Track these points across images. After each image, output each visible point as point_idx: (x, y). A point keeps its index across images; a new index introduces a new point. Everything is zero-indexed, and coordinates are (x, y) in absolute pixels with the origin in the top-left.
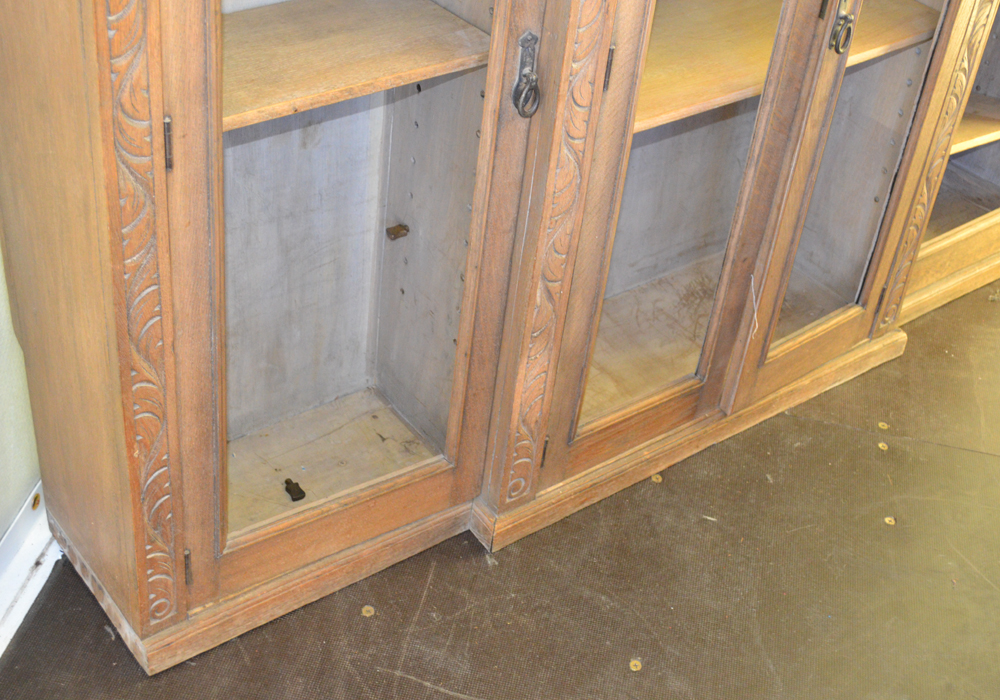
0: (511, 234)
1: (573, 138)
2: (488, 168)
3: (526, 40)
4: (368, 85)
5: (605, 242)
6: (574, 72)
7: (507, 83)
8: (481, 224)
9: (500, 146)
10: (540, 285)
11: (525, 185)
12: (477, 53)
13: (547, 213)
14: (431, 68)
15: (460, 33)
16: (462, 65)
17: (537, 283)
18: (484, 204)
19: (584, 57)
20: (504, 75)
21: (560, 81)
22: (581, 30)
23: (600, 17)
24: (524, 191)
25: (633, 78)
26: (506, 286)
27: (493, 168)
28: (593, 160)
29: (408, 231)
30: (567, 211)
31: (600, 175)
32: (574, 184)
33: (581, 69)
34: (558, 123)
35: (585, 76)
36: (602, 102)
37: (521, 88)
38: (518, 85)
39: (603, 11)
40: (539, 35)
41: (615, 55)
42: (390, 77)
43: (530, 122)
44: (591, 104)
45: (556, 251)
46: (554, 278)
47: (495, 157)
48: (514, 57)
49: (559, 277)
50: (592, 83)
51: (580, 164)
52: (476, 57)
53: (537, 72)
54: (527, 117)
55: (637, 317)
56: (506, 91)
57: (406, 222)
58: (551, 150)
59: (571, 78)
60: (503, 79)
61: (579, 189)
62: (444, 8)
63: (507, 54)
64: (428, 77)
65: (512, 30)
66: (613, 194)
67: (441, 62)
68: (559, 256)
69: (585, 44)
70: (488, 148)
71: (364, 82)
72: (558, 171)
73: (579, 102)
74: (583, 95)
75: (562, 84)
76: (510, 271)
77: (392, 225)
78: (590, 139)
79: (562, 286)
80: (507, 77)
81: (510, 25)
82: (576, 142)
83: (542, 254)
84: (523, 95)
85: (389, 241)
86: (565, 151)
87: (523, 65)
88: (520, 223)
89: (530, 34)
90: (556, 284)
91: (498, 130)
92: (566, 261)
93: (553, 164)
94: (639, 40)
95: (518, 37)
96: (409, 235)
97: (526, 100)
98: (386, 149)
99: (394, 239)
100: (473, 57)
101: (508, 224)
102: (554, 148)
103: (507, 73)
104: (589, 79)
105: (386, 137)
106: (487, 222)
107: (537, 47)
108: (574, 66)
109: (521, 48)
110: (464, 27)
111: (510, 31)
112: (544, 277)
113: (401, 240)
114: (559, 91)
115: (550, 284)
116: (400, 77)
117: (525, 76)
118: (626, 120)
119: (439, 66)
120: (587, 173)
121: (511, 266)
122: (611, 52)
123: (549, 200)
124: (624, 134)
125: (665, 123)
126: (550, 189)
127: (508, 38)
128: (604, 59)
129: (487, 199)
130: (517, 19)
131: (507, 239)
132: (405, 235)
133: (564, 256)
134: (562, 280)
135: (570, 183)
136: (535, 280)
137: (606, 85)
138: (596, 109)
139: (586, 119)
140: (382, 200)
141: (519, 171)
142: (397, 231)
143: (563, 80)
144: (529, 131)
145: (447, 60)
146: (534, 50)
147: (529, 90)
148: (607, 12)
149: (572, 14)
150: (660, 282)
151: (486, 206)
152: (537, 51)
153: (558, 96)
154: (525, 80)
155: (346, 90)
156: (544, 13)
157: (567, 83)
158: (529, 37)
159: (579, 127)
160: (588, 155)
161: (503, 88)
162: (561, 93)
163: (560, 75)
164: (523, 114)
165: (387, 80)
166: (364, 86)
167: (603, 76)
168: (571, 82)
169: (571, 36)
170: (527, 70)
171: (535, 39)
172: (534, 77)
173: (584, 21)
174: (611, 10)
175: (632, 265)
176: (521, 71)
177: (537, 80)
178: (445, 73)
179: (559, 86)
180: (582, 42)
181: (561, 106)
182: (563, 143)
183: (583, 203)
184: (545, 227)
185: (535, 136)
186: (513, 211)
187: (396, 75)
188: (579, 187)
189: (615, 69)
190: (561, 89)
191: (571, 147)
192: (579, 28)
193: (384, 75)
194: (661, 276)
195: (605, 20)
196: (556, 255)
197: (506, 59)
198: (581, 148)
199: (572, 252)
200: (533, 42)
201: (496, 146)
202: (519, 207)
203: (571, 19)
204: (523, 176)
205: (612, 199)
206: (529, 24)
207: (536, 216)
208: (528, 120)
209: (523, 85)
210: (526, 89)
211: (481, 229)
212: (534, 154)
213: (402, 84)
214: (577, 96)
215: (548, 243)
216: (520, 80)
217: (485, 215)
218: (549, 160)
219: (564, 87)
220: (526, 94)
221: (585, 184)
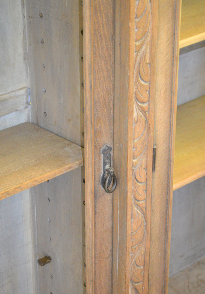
0: (110, 259)
1: (138, 201)
2: (92, 224)
3: (105, 150)
4: (17, 188)
5: (165, 256)
6: (135, 164)
7: (97, 175)
8: (92, 256)
9: (97, 211)
10: (130, 286)
11: (114, 231)
12: (78, 160)
13: (129, 245)
14: (52, 173)
15: (67, 149)
16: (70, 168)
17: (128, 286)
18: (92, 245)
19: (139, 154)
20: (95, 171)
21: (127, 170)
22: (135, 141)
23: (145, 132)
24: (114, 233)
25: (169, 161)
26: (110, 288)
27: (95, 224)
28: (152, 211)
29: (51, 259)
30: (141, 242)
31: (157, 219)
32: (142, 226)
33: (138, 161)
34: (129, 194)
35: (141, 166)
36: (153, 178)
37: (105, 177)
38: (103, 176)
39: (147, 128)
40: (112, 146)
41: (156, 151)
42: (29, 182)
43: (113, 195)
44: (147, 180)
45: (137, 265)
46: (138, 281)
47: (95, 217)
48: (99, 161)
49: (141, 279)
50: (146, 169)
51: (145, 215)
52: (78, 162)
53: (114, 167)
54: (111, 193)
55: (188, 286)
56: (97, 180)
57: (49, 255)
58: (127, 209)
59: (133, 168)
60: (95, 173)
61: (146, 228)
62: (57, 135)
63: (95, 159)
64: (52, 178)
65: (96, 146)
66: (166, 228)
67: (58, 168)
68: (139, 268)
69: (139, 148)
70: (91, 213)
71: (15, 186)
72: (132, 220)
73: (139, 180)
74: (142, 176)
75: (128, 172)
76: (112, 280)
77: (42, 257)
78: (148, 200)
79: (143, 285)
80: (96, 172)
81: (94, 143)
82: (141, 202)
83: (129, 269)
84: (107, 181)
85: (41, 266)
86: (135, 208)
87: (105, 164)
88: (114, 252)
89: (107, 146)
90: (140, 284)
91: (95, 202)
92: (144, 270)
93: (129, 217)
94: (170, 141)
95: (100, 149)
96: (52, 262)
97: (109, 183)
98: (33, 215)
99: (43, 265)
100: (76, 162)
101: (108, 253)
102: (128, 208)
103: (96, 170)
104: (144, 166)
105: (33, 208)
106: (95, 254)
107: (111, 153)
108: (134, 161)
109: (102, 155)
110: (69, 145)
111: (95, 146)
112: (132, 281)
113: (48, 266)
114: (127, 176)
115: (136, 285)
116: (35, 181)
117: (107, 170)
118: (168, 186)
119: (57, 170)
120: (149, 218)
121: (112, 277)
122: (154, 150)
123: (129, 237)
124: (168, 194)
125: (190, 182)
126: (129, 231)
127: (94, 150)
128: (151, 154)
129: (93, 242)
130: (98, 139)
131: (108, 262)
132: (50, 262)
133: (142, 267)
134: (143, 281)
135: (141, 226)
136: (127, 284)
137: (154, 169)
138: (150, 182)
139: (145, 189)
140: (34, 243)
141: (110, 223)
142: (44, 261)
143: (129, 170)
144: (113, 200)
145: (61, 166)
146: (110, 155)
147: (110, 178)
148: (149, 128)
149: (129, 133)
150: (199, 263)
151: (93, 245)
152: (112, 155)
153: (127, 179)
154: (107, 172)
155: (5, 193)
156: (113, 134)
157: (132, 171)
158: (107, 148)
159: (141, 194)
160: (149, 209)
161: (95, 178)
162: (128, 177)
163: (127, 168)
164: (108, 191)
165: (28, 184)
166: (15, 188)
167: (151, 164)
168: (133, 170)
169: (130, 144)
170: (107, 167)
171: (110, 149)
172: (112, 170)
173: (136, 135)
174: (151, 127)
175: (182, 256)
176: (104, 168)
177: (114, 171)
178: (61, 174)
179: (127, 173)
180: (137, 147)
181: (130, 185)
182: (133, 205)
183: (149, 236)
184: (129, 253)
185: (117, 202)
186: (109, 246)
187: (33, 180)
188: (146, 227)
189: (157, 159)
190: (128, 175)
191: (138, 206)
192: (134, 139)
193: (26, 181)
194: (199, 260)
195: (148, 133)
196: (137, 267)
197: (95, 162)
198: (144, 205)
199: (147, 264)
200: (109, 150)
201: (95, 211)
202: (113, 243)
203: (129, 136)
204: (113, 225)
205: (166, 231)
206: (106, 141)
207: (123, 248)
208: (111, 194)
209: (106, 175)
210: (108, 178)
211: (92, 259)
212: (118, 212)
213: (37, 184)
214: (138, 177)
215: (132, 262)
216: (104, 172)
217: (93, 251)
218: (127, 215)
219: (130, 174)
220: (109, 181)
221: (149, 225)
